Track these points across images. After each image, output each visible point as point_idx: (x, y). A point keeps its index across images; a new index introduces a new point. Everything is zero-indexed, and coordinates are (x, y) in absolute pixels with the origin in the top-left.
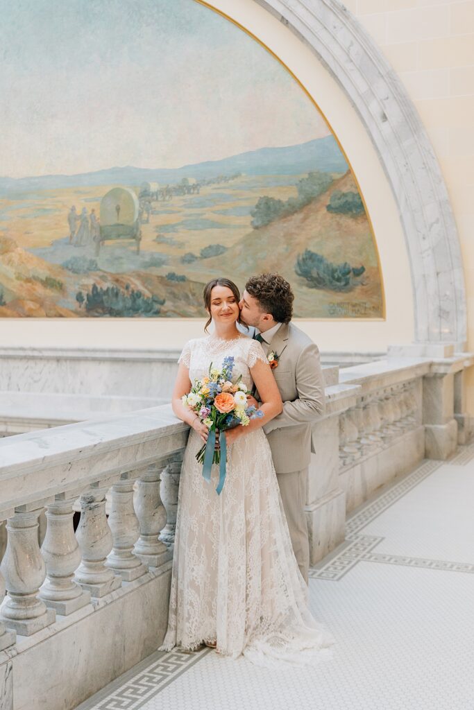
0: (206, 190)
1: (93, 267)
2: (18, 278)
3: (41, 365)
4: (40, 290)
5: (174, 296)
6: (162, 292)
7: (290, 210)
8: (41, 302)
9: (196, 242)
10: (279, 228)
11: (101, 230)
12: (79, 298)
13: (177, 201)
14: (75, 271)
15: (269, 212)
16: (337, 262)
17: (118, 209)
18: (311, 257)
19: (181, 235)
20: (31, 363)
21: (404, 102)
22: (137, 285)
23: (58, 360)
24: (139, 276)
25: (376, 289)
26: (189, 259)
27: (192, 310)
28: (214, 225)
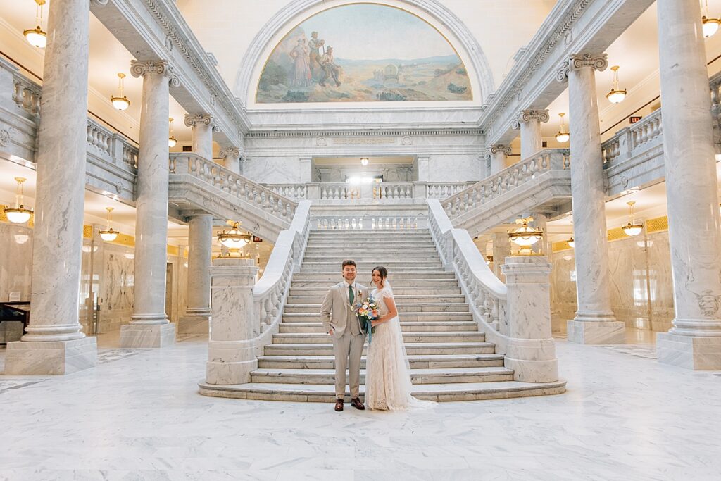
0: (419, 66)
1: (382, 87)
2: (355, 90)
3: (366, 114)
4: (363, 94)
5: (410, 95)
6: (406, 94)
7: (445, 73)
8: (363, 97)
9: (417, 80)
10: (442, 77)
11: (385, 76)
12: (377, 96)
13: (410, 69)
14: (376, 88)
15: (439, 73)
16: (459, 86)
17: (391, 71)
18: (451, 85)
19: (412, 78)
20: (363, 114)
21: (478, 46)
22: (398, 92)
23: (373, 112)
24: (398, 90)
25: (470, 93)
26: (415, 85)
27: (415, 99)
28: (424, 76)
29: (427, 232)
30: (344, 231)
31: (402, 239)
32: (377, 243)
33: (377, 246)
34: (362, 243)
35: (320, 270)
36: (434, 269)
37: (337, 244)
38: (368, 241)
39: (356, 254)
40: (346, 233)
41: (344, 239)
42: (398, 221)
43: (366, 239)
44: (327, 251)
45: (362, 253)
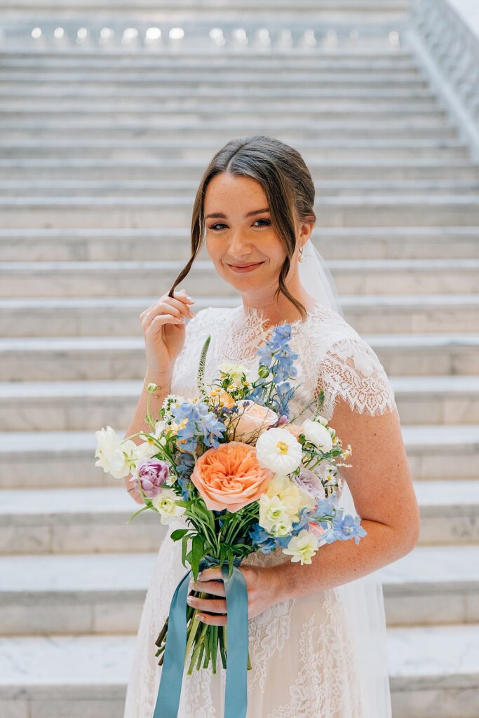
29: (404, 64)
30: (118, 57)
31: (324, 84)
32: (233, 99)
33: (236, 106)
34: (182, 99)
35: (18, 193)
36: (458, 191)
37: (92, 99)
38: (204, 91)
39: (159, 132)
40: (126, 63)
41: (119, 84)
42: (297, 37)
43: (195, 84)
44: (53, 123)
45: (185, 132)
